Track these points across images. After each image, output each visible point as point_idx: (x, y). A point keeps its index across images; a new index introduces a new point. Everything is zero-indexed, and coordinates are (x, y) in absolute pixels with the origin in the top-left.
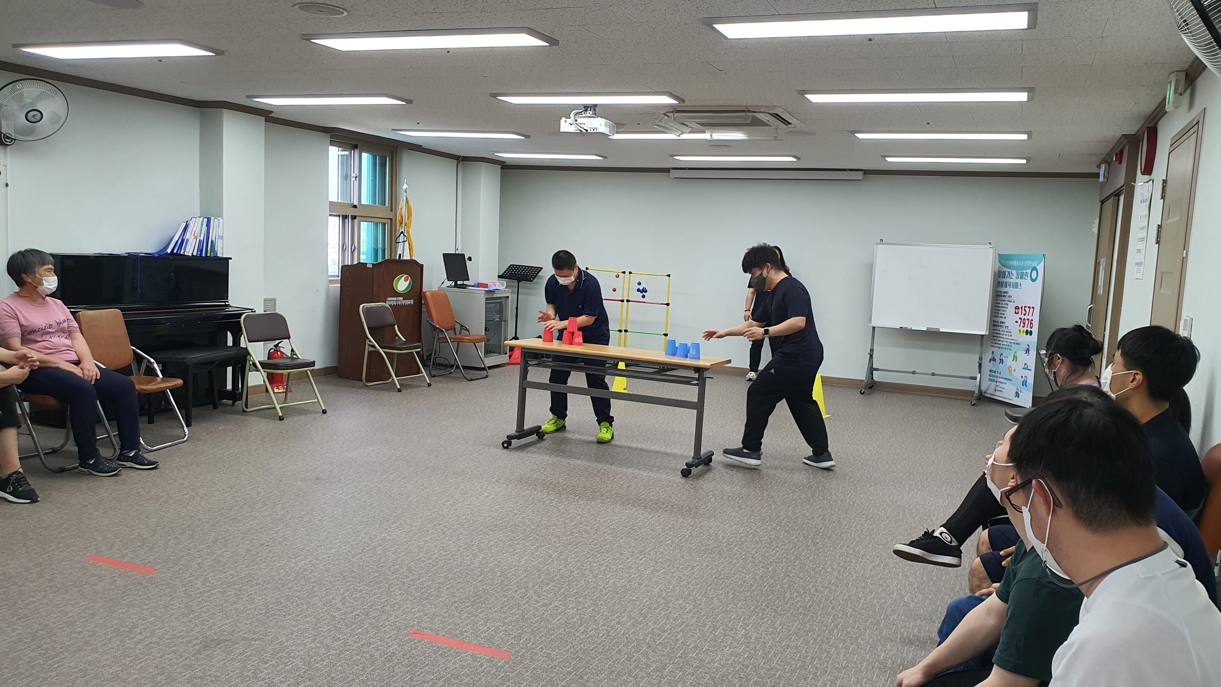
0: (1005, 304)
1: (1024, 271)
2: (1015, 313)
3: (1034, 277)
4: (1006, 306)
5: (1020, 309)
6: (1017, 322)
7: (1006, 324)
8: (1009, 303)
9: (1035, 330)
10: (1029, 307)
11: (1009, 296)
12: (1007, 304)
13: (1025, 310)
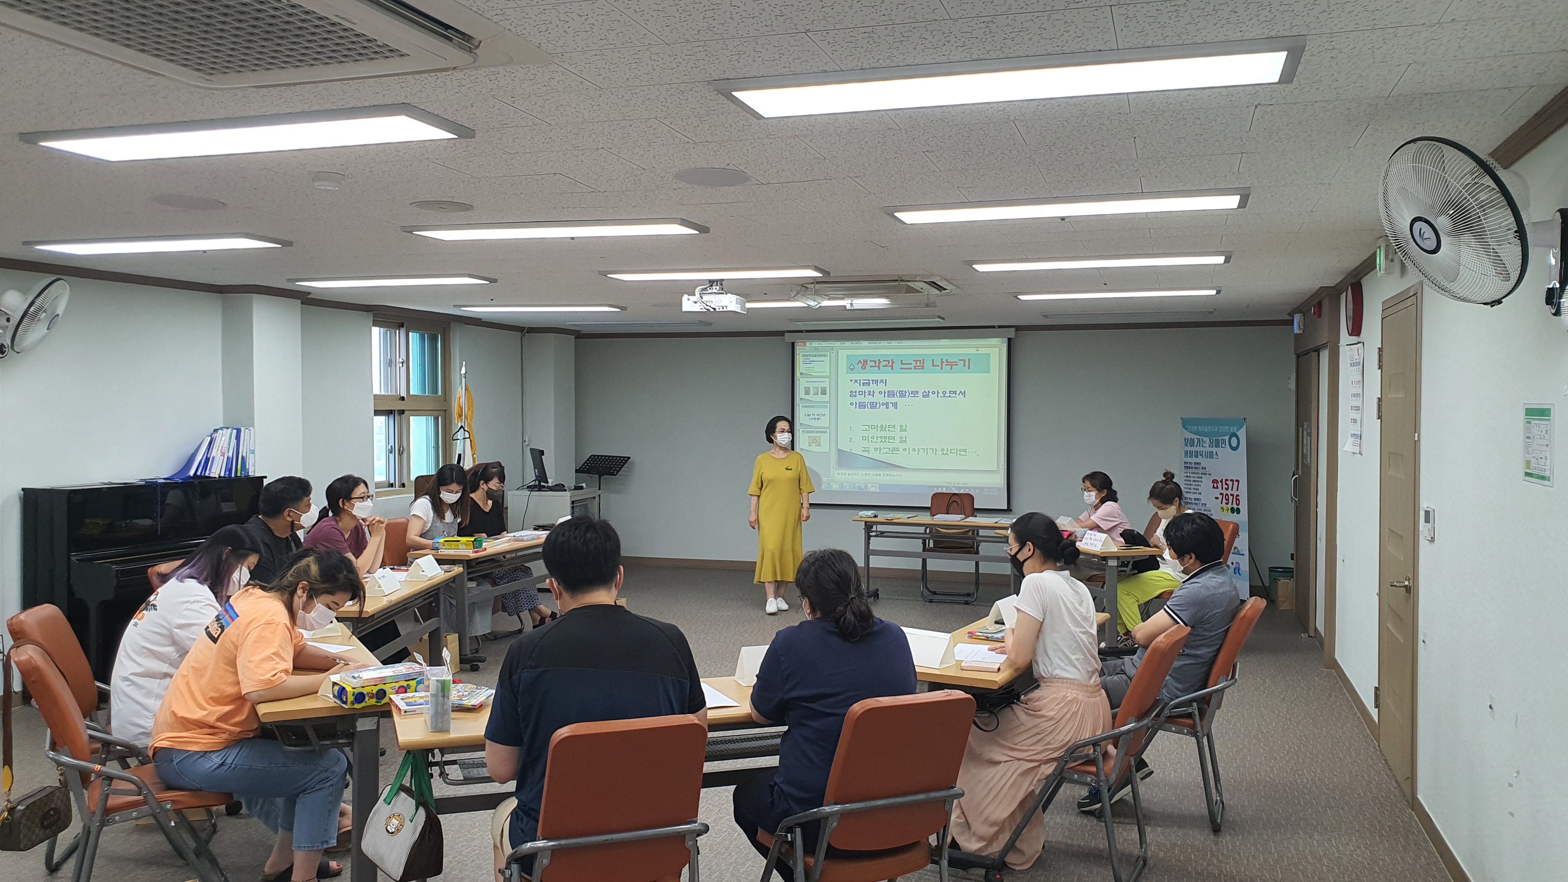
0: (1198, 477)
1: (1220, 438)
2: (1214, 487)
3: (1234, 444)
4: (1199, 479)
5: (1220, 483)
6: (1217, 498)
7: (1203, 501)
8: (1203, 476)
9: (1244, 507)
10: (1231, 480)
11: (1202, 468)
12: (1201, 478)
13: (1226, 484)
